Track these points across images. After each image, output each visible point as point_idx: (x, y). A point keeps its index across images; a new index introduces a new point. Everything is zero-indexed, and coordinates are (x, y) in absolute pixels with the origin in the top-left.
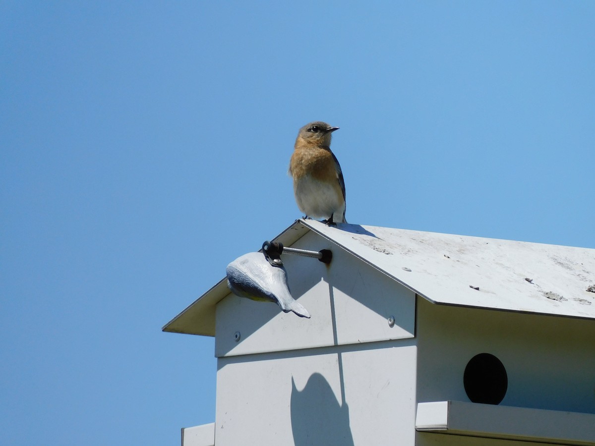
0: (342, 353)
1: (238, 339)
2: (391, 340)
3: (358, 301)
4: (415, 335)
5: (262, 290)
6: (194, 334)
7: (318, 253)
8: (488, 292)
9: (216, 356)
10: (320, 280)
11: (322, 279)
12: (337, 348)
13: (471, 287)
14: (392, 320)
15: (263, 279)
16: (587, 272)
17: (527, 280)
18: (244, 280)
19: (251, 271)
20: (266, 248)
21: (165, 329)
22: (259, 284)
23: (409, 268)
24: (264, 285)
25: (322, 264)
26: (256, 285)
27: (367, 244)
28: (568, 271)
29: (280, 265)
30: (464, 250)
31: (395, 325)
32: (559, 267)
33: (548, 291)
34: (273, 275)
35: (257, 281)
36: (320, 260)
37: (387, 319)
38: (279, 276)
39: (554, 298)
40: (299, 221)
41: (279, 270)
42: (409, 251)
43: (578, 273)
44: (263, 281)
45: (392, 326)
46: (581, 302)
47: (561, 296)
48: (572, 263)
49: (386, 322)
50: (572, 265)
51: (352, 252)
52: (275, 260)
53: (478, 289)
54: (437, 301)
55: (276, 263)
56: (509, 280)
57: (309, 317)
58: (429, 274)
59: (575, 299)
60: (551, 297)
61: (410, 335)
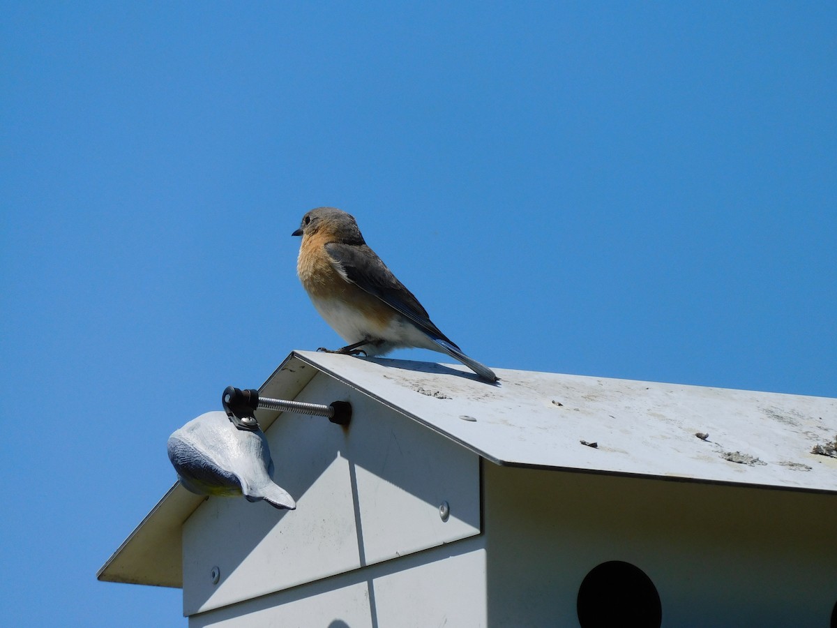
0: (374, 580)
1: (217, 578)
2: (445, 545)
3: (393, 483)
4: (482, 528)
5: (219, 469)
6: (158, 585)
7: (326, 407)
8: (615, 451)
9: (185, 616)
10: (335, 456)
11: (339, 453)
12: (366, 572)
13: (584, 443)
14: (446, 509)
15: (221, 452)
16: (825, 430)
17: (699, 436)
18: (191, 457)
19: (203, 443)
20: (227, 399)
21: (101, 577)
22: (215, 460)
23: (472, 416)
24: (223, 462)
25: (337, 427)
26: (209, 463)
27: (410, 385)
28: (789, 427)
29: (251, 428)
30: (596, 397)
31: (451, 518)
32: (774, 423)
33: (733, 451)
34: (238, 444)
35: (211, 457)
36: (332, 420)
37: (437, 506)
38: (249, 444)
39: (740, 460)
40: (293, 353)
41: (250, 436)
42: (486, 395)
43: (804, 430)
44: (221, 454)
45: (445, 518)
46: (792, 467)
47: (755, 458)
48: (802, 417)
49: (436, 513)
50: (798, 419)
51: (374, 395)
52: (244, 420)
53: (594, 445)
54: (506, 460)
55: (245, 423)
56: (663, 437)
57: (292, 507)
58: (510, 425)
59: (782, 464)
60: (734, 460)
61: (474, 531)
